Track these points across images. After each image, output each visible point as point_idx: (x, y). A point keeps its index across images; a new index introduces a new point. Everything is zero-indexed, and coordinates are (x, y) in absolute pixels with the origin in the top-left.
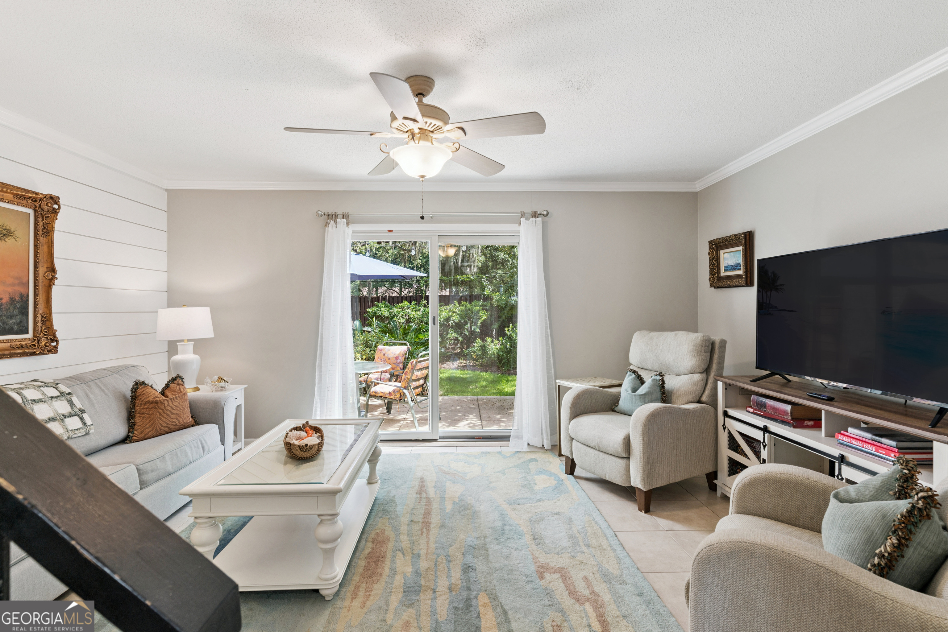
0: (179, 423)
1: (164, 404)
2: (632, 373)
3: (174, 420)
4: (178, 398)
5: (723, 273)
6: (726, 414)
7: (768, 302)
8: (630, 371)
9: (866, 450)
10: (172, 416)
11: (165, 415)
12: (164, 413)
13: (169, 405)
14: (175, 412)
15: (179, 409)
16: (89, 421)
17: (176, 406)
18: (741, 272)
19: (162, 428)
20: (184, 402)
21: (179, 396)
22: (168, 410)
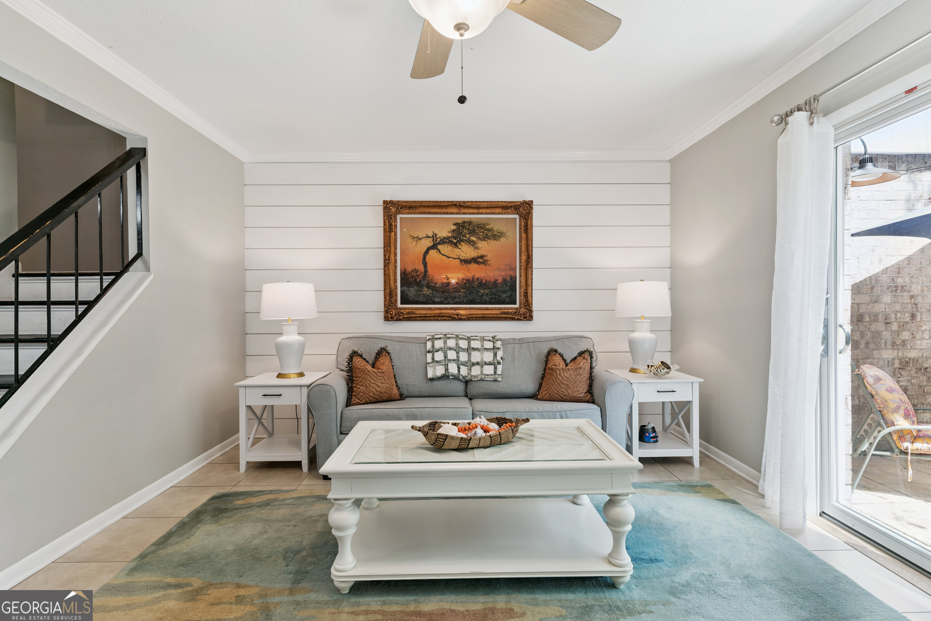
0: (569, 394)
1: (557, 372)
3: (564, 390)
4: (571, 371)
10: (562, 386)
11: (556, 383)
12: (556, 381)
13: (560, 374)
14: (564, 382)
15: (569, 381)
16: (499, 372)
17: (567, 377)
19: (554, 394)
20: (577, 375)
21: (572, 369)
22: (559, 379)
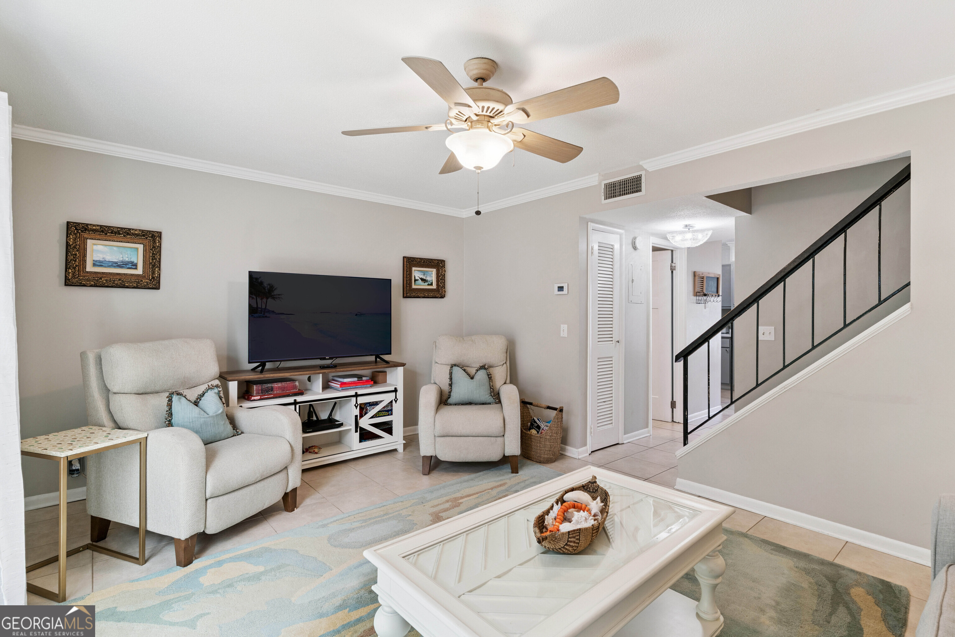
2: (178, 396)
5: (90, 268)
9: (361, 386)
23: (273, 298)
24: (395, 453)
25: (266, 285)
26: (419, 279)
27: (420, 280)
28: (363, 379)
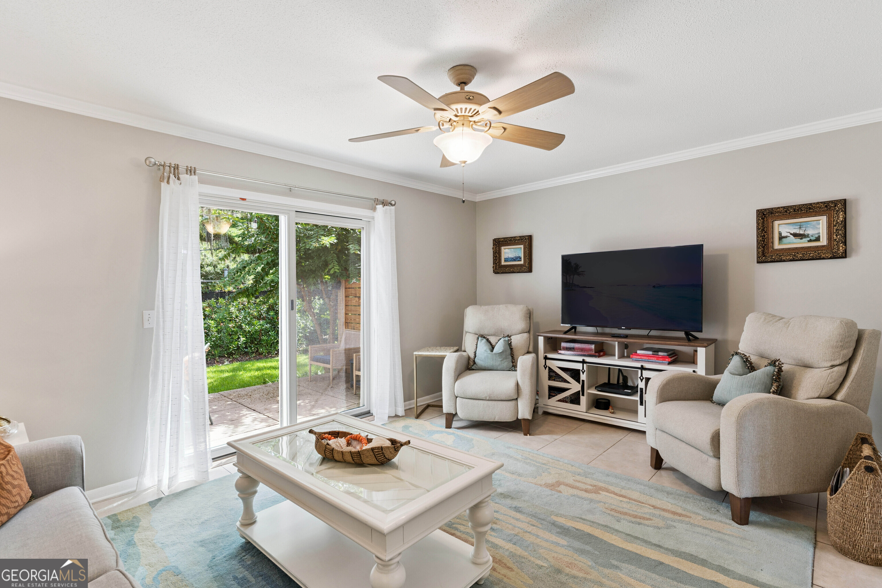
2: (483, 338)
5: (503, 263)
6: (546, 358)
7: (571, 282)
8: (481, 337)
9: (651, 360)
18: (522, 262)
23: (579, 274)
24: (640, 435)
25: (573, 265)
26: (789, 235)
27: (792, 236)
28: (659, 354)
